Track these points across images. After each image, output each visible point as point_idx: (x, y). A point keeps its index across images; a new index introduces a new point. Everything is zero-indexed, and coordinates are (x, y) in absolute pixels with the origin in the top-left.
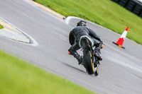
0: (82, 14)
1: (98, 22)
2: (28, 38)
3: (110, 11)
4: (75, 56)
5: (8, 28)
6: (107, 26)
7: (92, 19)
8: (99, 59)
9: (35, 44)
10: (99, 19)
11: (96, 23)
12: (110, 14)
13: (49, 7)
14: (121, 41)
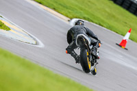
0: (86, 16)
1: (102, 24)
2: (34, 39)
3: (114, 14)
4: (72, 55)
5: (15, 30)
6: (110, 28)
7: (96, 21)
8: (96, 58)
9: (41, 45)
10: (103, 21)
11: (100, 25)
12: (113, 16)
13: (54, 9)
14: (124, 42)
